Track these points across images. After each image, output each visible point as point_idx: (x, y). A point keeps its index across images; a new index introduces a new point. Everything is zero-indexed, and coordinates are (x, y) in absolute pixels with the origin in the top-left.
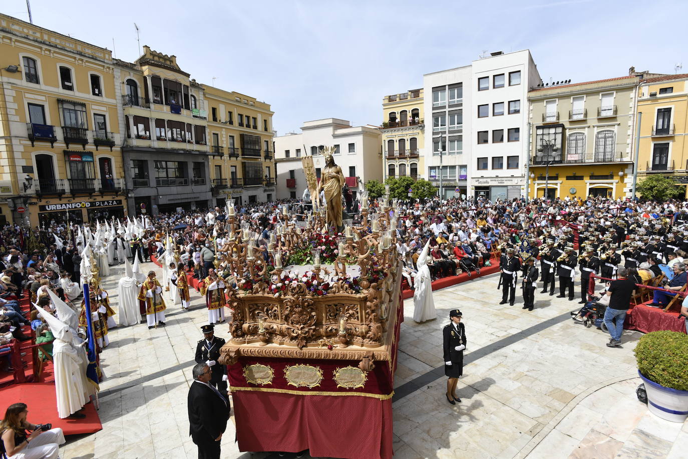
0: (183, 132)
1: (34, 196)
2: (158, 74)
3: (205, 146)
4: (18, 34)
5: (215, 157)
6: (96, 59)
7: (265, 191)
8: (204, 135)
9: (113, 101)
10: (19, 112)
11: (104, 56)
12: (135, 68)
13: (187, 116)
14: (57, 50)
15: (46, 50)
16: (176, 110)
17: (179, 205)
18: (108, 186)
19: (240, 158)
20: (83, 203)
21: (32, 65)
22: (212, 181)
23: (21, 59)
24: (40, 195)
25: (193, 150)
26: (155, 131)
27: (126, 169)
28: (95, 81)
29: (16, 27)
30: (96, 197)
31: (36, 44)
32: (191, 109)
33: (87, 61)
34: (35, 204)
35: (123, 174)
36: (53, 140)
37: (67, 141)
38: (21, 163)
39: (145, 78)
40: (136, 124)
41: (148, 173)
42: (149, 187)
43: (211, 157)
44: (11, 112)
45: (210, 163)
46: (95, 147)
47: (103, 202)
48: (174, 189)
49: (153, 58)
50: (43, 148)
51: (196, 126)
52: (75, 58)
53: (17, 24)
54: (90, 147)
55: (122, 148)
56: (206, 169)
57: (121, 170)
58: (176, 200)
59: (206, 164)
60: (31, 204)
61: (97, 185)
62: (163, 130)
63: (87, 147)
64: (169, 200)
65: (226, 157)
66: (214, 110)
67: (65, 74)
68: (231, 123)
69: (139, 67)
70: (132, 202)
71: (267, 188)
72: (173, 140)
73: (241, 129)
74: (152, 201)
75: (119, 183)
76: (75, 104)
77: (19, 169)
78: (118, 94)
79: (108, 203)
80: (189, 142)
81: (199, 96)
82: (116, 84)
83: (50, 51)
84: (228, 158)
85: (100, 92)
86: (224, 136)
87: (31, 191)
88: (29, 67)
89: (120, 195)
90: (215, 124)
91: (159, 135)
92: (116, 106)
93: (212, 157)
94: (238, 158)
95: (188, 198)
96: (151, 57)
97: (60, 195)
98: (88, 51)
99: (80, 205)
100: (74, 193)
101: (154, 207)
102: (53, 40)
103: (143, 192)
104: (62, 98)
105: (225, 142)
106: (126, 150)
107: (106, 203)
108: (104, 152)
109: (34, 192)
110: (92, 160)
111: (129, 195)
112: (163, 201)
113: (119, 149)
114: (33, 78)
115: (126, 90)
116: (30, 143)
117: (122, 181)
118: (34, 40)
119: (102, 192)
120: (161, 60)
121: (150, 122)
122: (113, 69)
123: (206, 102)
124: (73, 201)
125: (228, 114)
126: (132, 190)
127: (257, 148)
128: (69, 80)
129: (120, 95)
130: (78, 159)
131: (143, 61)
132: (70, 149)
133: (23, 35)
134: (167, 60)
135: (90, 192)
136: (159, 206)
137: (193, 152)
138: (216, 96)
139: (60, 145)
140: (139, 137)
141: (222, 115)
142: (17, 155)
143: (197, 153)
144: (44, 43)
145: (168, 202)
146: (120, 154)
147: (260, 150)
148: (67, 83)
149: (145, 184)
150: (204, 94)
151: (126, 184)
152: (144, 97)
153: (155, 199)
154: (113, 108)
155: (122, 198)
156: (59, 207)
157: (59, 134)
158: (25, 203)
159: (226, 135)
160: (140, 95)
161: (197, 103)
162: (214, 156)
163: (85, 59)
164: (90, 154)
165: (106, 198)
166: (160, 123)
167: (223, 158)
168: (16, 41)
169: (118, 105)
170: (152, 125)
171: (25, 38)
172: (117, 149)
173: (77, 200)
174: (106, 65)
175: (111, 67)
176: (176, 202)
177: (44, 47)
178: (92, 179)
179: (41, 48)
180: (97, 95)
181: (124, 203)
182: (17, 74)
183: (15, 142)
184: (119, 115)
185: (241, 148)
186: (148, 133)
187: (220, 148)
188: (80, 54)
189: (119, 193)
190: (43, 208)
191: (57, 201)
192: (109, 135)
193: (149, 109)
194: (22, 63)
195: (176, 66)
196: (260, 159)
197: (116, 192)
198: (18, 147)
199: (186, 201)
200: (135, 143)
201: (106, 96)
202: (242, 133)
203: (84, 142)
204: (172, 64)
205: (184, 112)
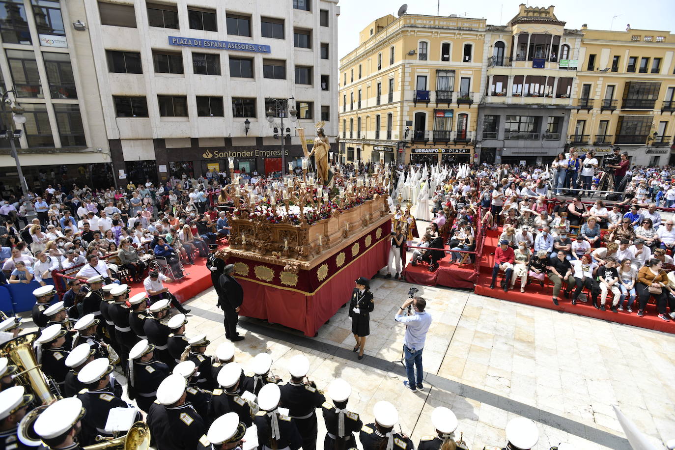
0: (542, 87)
1: (410, 142)
2: (525, 31)
3: (568, 99)
4: (419, 26)
5: (580, 111)
6: (472, 31)
7: (649, 152)
8: (569, 87)
9: (479, 65)
10: (411, 83)
11: (479, 25)
12: (506, 29)
13: (551, 69)
14: (442, 31)
15: (435, 32)
16: (539, 64)
17: (523, 158)
18: (461, 137)
19: (617, 112)
20: (440, 149)
21: (425, 47)
22: (569, 137)
23: (419, 43)
24: (413, 142)
25: (550, 105)
26: (512, 88)
27: (479, 123)
28: (468, 49)
29: (419, 21)
30: (450, 146)
31: (430, 30)
32: (558, 61)
33: (463, 34)
34: (409, 147)
35: (475, 128)
36: (428, 102)
37: (438, 101)
38: (407, 119)
39: (513, 37)
40: (494, 83)
41: (498, 127)
42: (497, 139)
43: (574, 112)
44: (407, 83)
45: (571, 118)
46: (457, 105)
47: (455, 150)
48: (521, 143)
49: (527, 14)
50: (421, 108)
51: (561, 79)
52: (455, 34)
53: (421, 19)
54: (453, 105)
55: (479, 105)
56: (565, 124)
57: (475, 124)
58: (520, 153)
59: (566, 118)
60: (407, 147)
61: (453, 136)
62: (520, 86)
63: (451, 105)
64: (513, 153)
65: (596, 110)
66: (592, 58)
67: (446, 48)
68: (615, 68)
69: (510, 28)
70: (479, 152)
71: (654, 149)
72: (529, 95)
73: (631, 75)
74: (497, 153)
75: (471, 135)
76: (447, 71)
77: (405, 123)
78: (485, 56)
79: (459, 151)
80: (547, 96)
81: (575, 44)
82: (485, 48)
83: (437, 33)
84: (600, 112)
85: (470, 59)
86: (600, 86)
87: (409, 138)
88: (423, 49)
89: (469, 145)
90: (590, 73)
91: (515, 91)
92: (481, 69)
93: (576, 111)
94: (614, 112)
95: (533, 153)
96: (525, 14)
97: (425, 142)
98: (466, 25)
99: (438, 151)
100: (436, 141)
101: (498, 157)
102: (441, 23)
103: (490, 144)
104: (439, 68)
105: (599, 94)
106: (482, 107)
107: (457, 150)
108: (464, 109)
109: (410, 139)
110: (451, 115)
111: (477, 146)
112: (506, 153)
113: (477, 106)
114: (423, 57)
115: (494, 52)
116: (414, 104)
117: (473, 133)
118: (428, 28)
119: (456, 142)
120: (536, 14)
121: (509, 80)
122: (484, 35)
123: (583, 50)
124: (433, 147)
125: (613, 59)
126: (480, 142)
127: (650, 97)
128: (448, 53)
129: (487, 58)
130: (441, 115)
131: (515, 21)
132: (438, 108)
133: (423, 26)
134: (543, 12)
135: (446, 141)
136: (503, 158)
137: (549, 107)
138: (598, 40)
139: (432, 105)
140: (495, 94)
141: (604, 61)
142: (405, 113)
143: (555, 107)
144: (435, 28)
145: (512, 155)
146: (476, 111)
147: (655, 100)
148: (445, 56)
149: (494, 137)
150: (582, 41)
151: (476, 137)
152: (509, 56)
153: (500, 151)
154: (478, 71)
155: (471, 148)
156: (423, 151)
157: (433, 97)
158: (404, 146)
159: (603, 85)
160: (505, 55)
161: (571, 52)
162: (578, 110)
163: (462, 32)
164: (452, 111)
165: (458, 147)
166: (518, 80)
167: (591, 111)
168: (418, 31)
169: (483, 67)
170: (511, 82)
171: (423, 27)
172: (475, 106)
173: (437, 146)
174: (479, 33)
175: (483, 34)
176: (520, 155)
177: (434, 30)
178: (450, 131)
179: (432, 32)
180: (467, 61)
181: (472, 152)
182: (414, 56)
183: (405, 104)
184: (482, 76)
185: (623, 99)
186: (504, 90)
187: (590, 101)
188: (460, 29)
189: (469, 143)
190: (413, 151)
191: (423, 146)
192: (471, 95)
193: (510, 67)
194: (419, 46)
195: (552, 17)
196: (651, 113)
197: (467, 142)
198: (406, 109)
199: (532, 155)
200: (491, 100)
201: (474, 61)
202: (628, 80)
203: (449, 101)
204: (547, 16)
205: (548, 65)
